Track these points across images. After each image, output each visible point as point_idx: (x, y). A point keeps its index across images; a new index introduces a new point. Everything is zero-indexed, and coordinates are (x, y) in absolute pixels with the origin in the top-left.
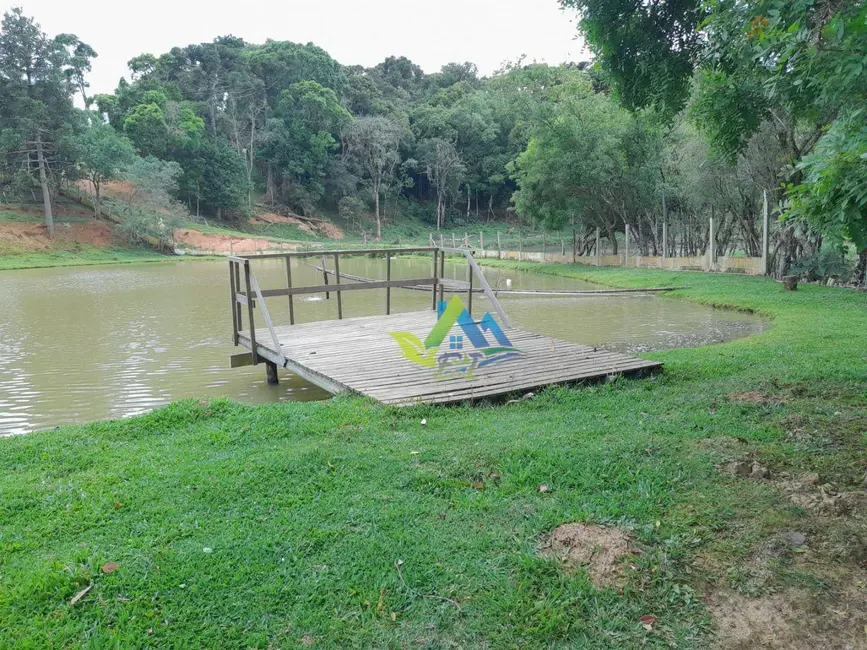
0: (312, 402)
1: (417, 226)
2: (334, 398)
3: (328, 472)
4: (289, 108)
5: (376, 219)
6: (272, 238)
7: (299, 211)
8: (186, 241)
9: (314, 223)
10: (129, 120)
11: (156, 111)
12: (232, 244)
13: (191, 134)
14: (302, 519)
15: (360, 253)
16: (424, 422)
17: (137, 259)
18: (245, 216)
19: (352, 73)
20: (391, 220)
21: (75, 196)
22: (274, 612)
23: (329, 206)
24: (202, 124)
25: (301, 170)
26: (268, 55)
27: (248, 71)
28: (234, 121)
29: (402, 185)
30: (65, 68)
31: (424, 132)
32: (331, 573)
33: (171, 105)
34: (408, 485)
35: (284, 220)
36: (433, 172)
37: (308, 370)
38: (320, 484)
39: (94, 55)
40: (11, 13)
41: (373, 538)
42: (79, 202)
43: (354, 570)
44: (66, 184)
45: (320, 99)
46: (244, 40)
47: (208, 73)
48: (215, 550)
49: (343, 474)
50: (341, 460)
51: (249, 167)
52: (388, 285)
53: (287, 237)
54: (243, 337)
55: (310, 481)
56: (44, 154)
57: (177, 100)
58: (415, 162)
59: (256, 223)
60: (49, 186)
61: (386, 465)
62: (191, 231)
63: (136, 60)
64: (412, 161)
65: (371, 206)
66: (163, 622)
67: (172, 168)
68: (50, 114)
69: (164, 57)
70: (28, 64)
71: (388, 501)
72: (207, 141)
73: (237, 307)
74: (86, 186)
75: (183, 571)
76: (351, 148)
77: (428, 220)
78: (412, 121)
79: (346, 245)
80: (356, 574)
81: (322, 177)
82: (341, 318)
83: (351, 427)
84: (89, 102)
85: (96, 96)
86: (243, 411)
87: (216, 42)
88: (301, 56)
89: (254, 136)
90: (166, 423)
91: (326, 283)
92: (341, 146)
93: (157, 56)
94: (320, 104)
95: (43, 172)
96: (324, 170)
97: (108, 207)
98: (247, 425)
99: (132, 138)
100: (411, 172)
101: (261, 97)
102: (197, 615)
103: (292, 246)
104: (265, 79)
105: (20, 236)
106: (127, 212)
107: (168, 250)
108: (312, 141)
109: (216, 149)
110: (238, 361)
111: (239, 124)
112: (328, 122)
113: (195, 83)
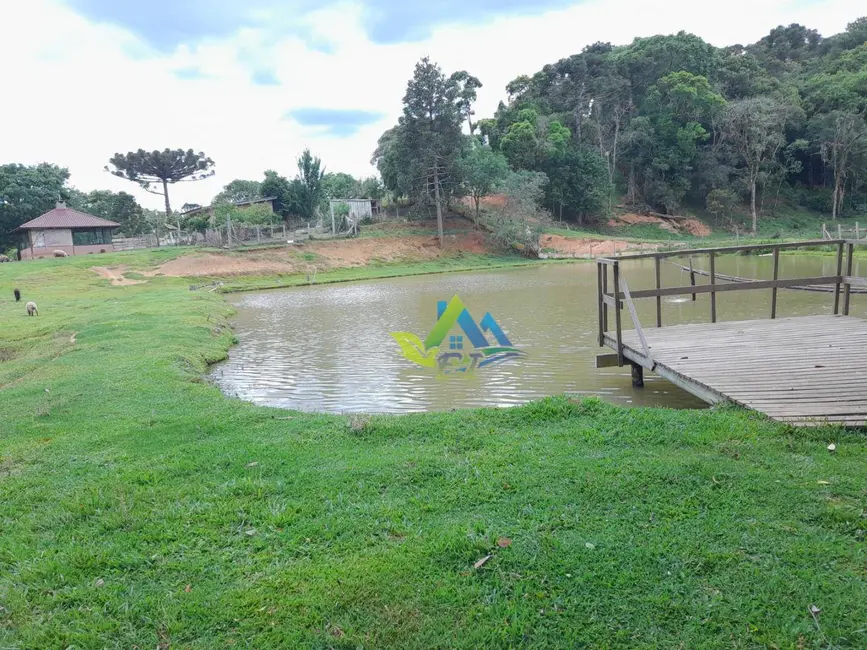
0: (687, 410)
1: (804, 216)
2: (712, 408)
3: (714, 488)
4: (656, 104)
5: (751, 212)
6: (632, 239)
7: (661, 210)
8: (548, 246)
9: (677, 221)
10: (505, 139)
11: (527, 127)
12: (592, 247)
13: (558, 145)
14: (687, 535)
15: (732, 251)
16: (832, 447)
17: (507, 264)
18: (605, 218)
19: (728, 54)
20: (770, 212)
21: (460, 211)
22: (663, 626)
23: (696, 203)
24: (569, 133)
25: (666, 167)
26: (636, 54)
27: (613, 74)
28: (598, 126)
29: (786, 170)
30: (457, 100)
31: (818, 106)
32: (725, 601)
33: (542, 120)
34: (816, 520)
35: (645, 219)
36: (830, 152)
37: (680, 375)
38: (706, 500)
39: (480, 85)
40: (421, 63)
41: (774, 573)
42: (463, 216)
43: (755, 604)
44: (454, 201)
45: (692, 89)
46: (612, 44)
47: (577, 83)
48: (597, 548)
49: (731, 493)
50: (728, 477)
51: (610, 169)
52: (775, 285)
53: (647, 237)
54: (609, 338)
55: (693, 494)
56: (439, 176)
57: (546, 114)
58: (806, 142)
59: (616, 224)
60: (442, 205)
61: (786, 492)
62: (553, 236)
63: (512, 83)
64: (801, 143)
65: (746, 198)
66: (553, 606)
67: (540, 178)
68: (445, 143)
69: (537, 76)
70: (430, 104)
71: (792, 534)
72: (572, 149)
73: (603, 309)
74: (469, 201)
75: (568, 561)
76: (724, 136)
77: (821, 209)
78: (802, 94)
79: (715, 242)
80: (757, 608)
81: (688, 171)
82: (714, 321)
83: (737, 443)
84: (473, 127)
85: (479, 122)
86: (614, 412)
87: (584, 52)
88: (671, 48)
89: (617, 137)
90: (542, 415)
91: (693, 283)
92: (712, 135)
93: (531, 76)
94: (689, 95)
95: (437, 193)
96: (691, 164)
97: (484, 219)
98: (619, 428)
99: (506, 155)
100: (799, 154)
101: (627, 98)
102: (584, 608)
103: (654, 246)
104: (631, 79)
105: (419, 248)
106: (500, 222)
107: (532, 255)
108: (679, 135)
109: (580, 155)
110: (604, 361)
111: (603, 128)
112: (698, 112)
113: (563, 94)
